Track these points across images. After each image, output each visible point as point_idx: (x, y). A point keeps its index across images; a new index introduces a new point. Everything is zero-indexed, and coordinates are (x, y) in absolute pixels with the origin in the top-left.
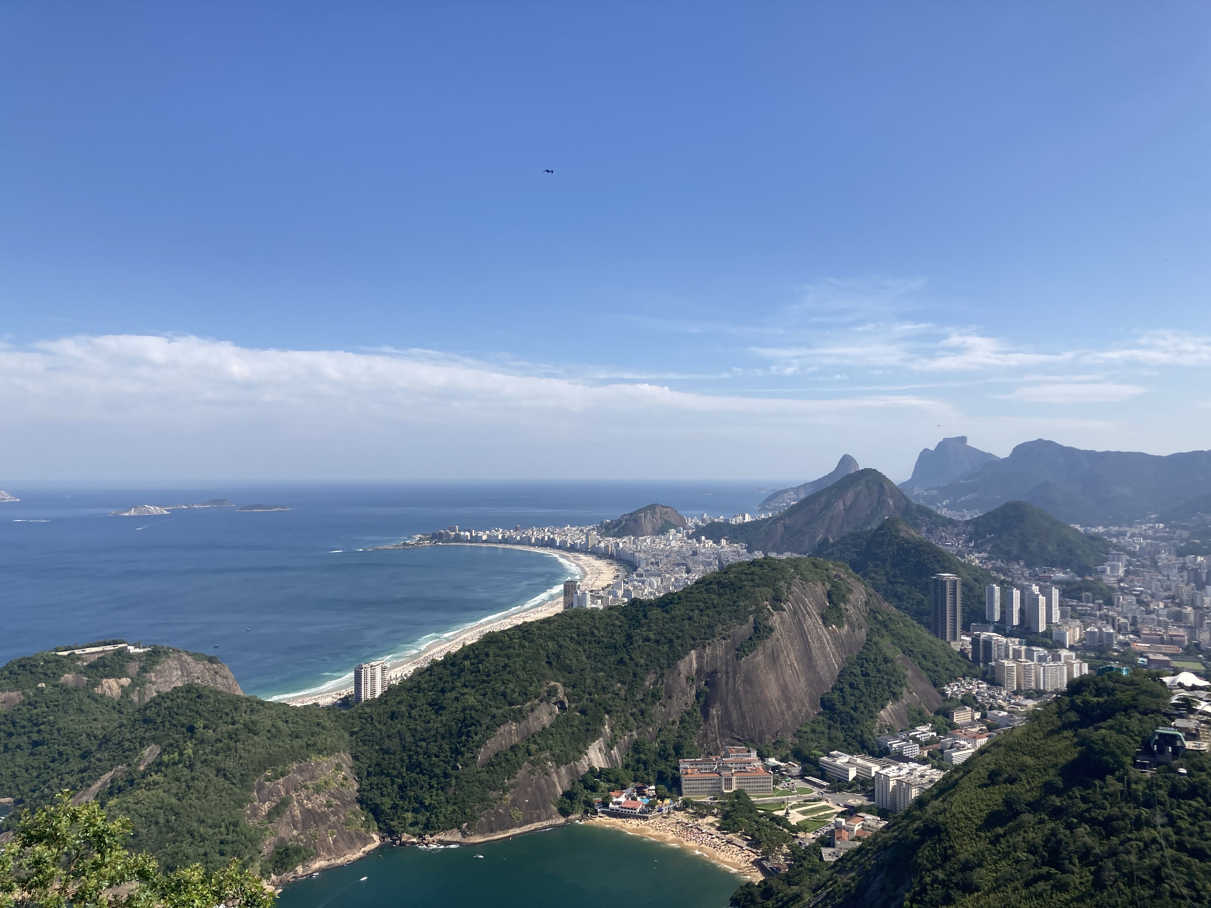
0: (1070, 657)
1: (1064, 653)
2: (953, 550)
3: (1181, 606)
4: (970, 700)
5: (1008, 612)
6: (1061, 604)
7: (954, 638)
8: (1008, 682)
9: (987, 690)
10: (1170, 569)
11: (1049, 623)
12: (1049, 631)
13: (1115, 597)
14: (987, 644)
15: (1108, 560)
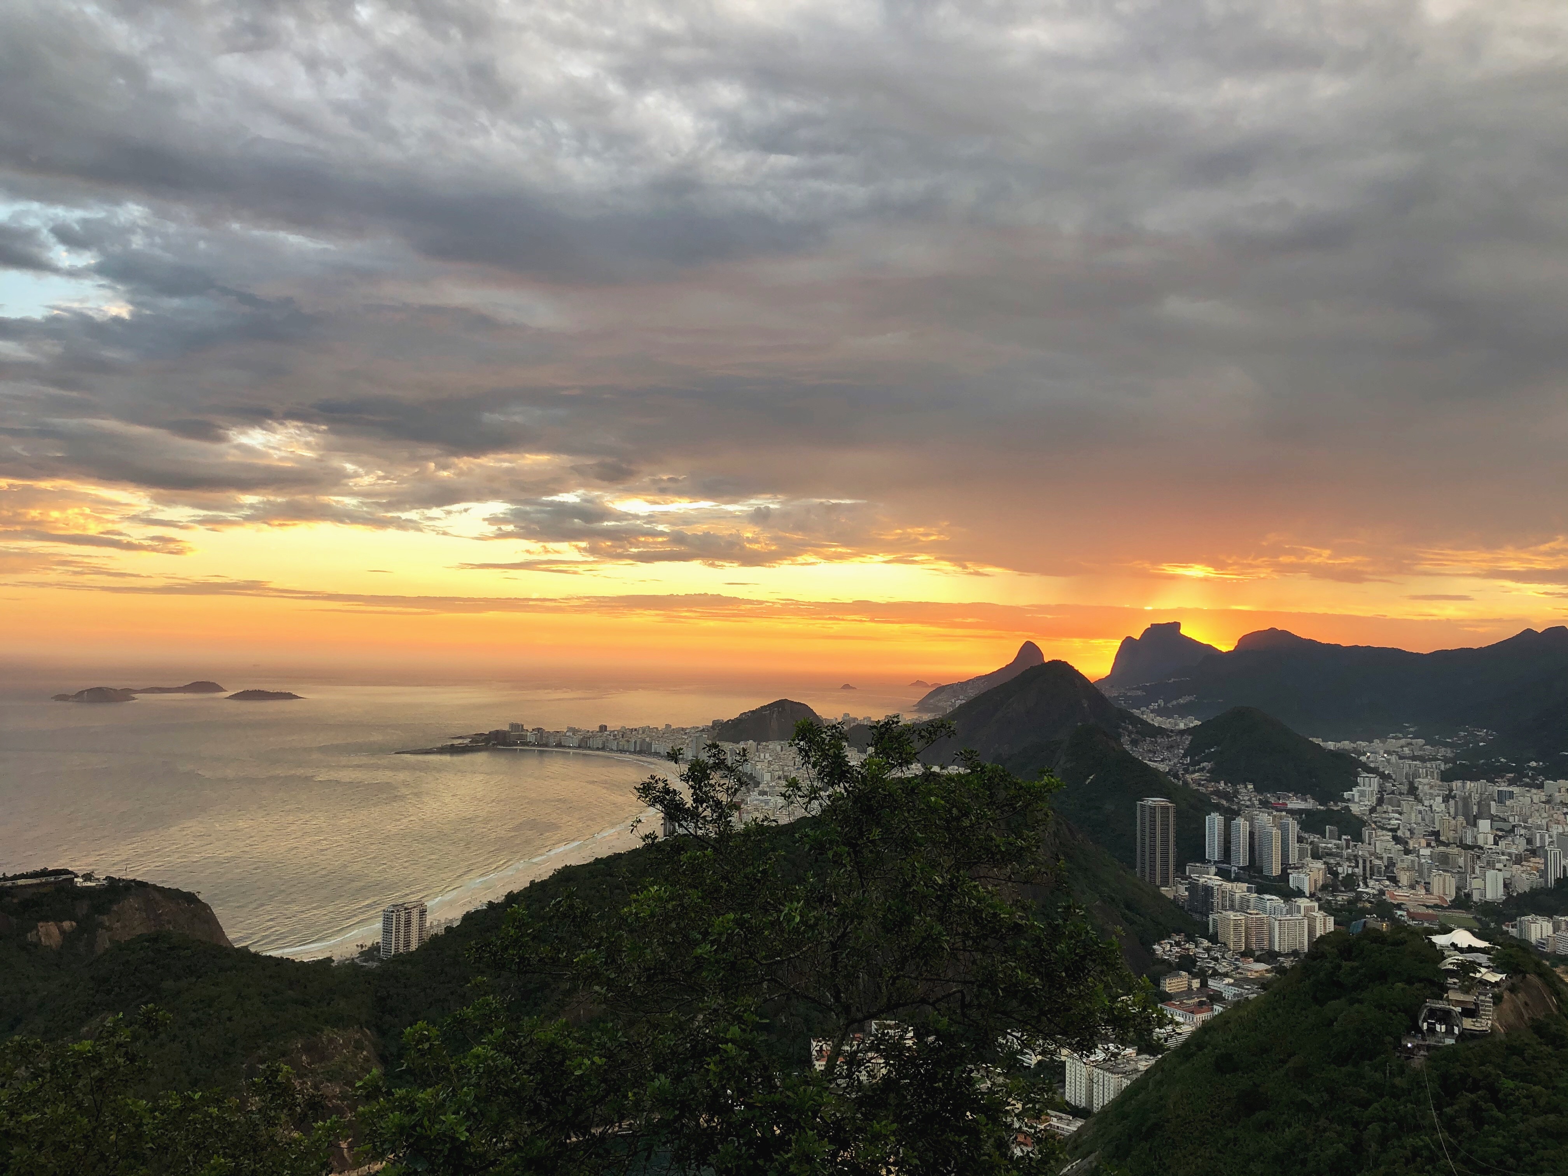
0: (1312, 909)
1: (1303, 903)
2: (1163, 767)
3: (1447, 845)
4: (1187, 963)
5: (1233, 848)
6: (1300, 840)
7: (1165, 883)
8: (1234, 940)
9: (1208, 950)
10: (1432, 797)
11: (1286, 867)
12: (1284, 876)
13: (1366, 832)
14: (1208, 890)
15: (1357, 784)
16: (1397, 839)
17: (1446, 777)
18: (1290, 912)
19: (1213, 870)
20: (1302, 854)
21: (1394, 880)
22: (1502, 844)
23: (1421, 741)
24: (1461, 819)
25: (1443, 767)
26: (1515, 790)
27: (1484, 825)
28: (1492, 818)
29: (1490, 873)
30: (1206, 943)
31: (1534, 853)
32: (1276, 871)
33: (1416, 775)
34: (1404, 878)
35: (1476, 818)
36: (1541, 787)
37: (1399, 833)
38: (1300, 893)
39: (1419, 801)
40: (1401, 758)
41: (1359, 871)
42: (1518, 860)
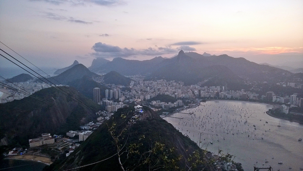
1: (121, 103)
2: (99, 82)
3: (143, 91)
4: (102, 115)
5: (110, 95)
6: (121, 93)
7: (99, 102)
8: (110, 110)
9: (105, 112)
10: (142, 84)
11: (119, 97)
12: (118, 99)
13: (131, 90)
14: (106, 102)
15: (131, 83)
16: (136, 91)
17: (144, 81)
18: (119, 105)
19: (107, 99)
20: (121, 95)
21: (135, 98)
22: (151, 90)
23: (141, 75)
24: (145, 87)
25: (143, 79)
26: (153, 82)
27: (148, 88)
28: (150, 87)
29: (148, 95)
30: (105, 111)
31: (155, 91)
32: (117, 98)
33: (139, 81)
34: (136, 97)
35: (147, 87)
36: (156, 81)
37: (136, 90)
38: (121, 101)
39: (140, 85)
40: (138, 78)
41: (130, 97)
42: (153, 93)
